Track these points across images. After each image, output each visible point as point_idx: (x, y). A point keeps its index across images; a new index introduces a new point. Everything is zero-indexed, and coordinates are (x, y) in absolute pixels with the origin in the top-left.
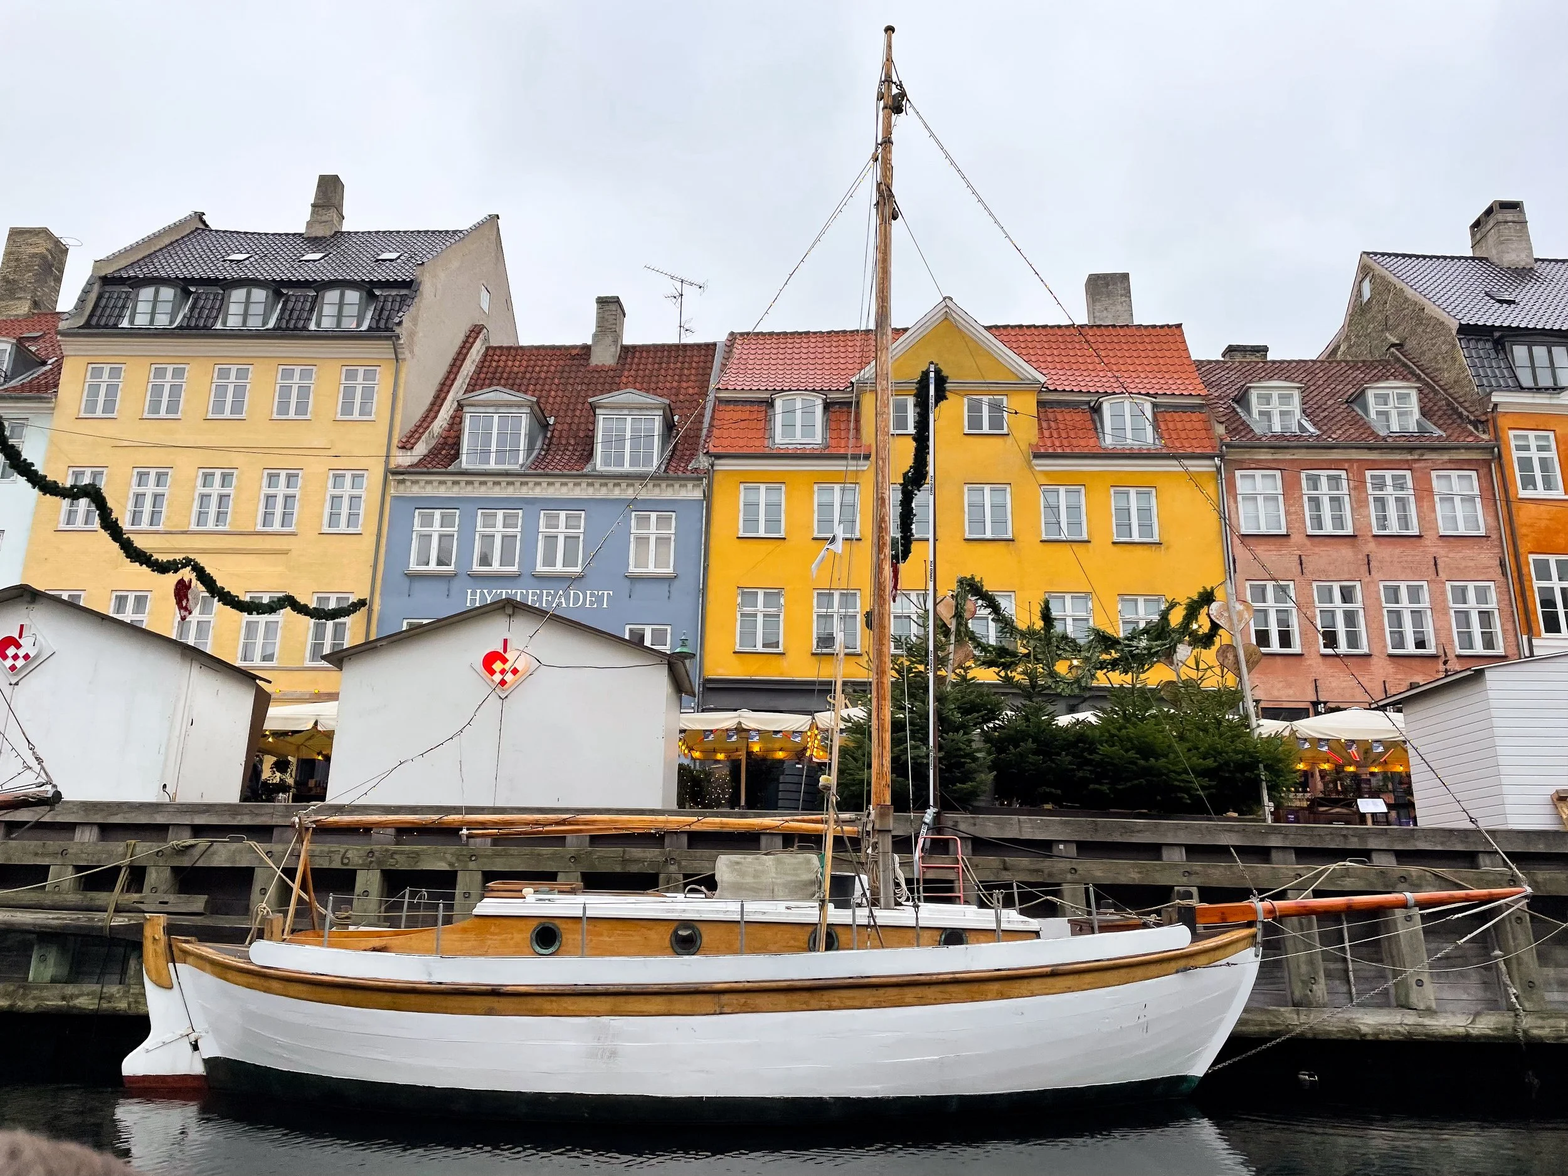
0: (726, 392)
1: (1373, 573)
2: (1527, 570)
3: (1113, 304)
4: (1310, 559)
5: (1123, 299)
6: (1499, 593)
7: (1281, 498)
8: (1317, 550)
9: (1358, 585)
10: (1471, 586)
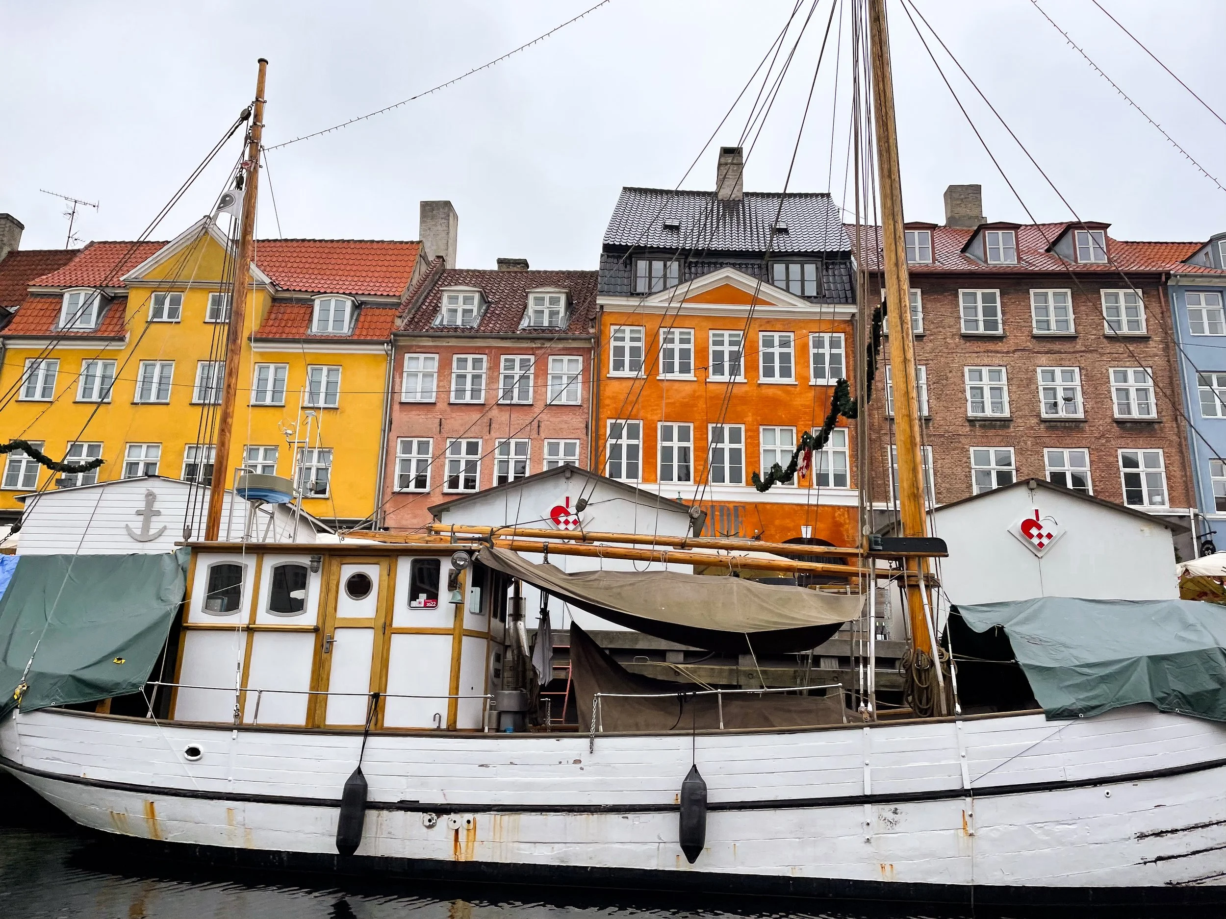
0: (34, 287)
1: (492, 432)
2: (604, 431)
3: (435, 225)
4: (448, 421)
5: (444, 221)
6: (581, 448)
7: (436, 375)
8: (454, 415)
9: (480, 441)
10: (562, 443)
